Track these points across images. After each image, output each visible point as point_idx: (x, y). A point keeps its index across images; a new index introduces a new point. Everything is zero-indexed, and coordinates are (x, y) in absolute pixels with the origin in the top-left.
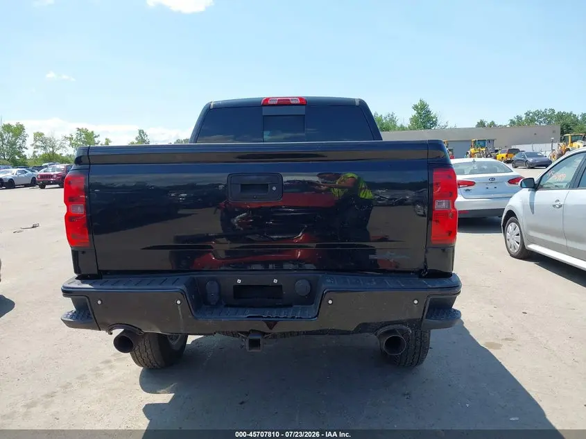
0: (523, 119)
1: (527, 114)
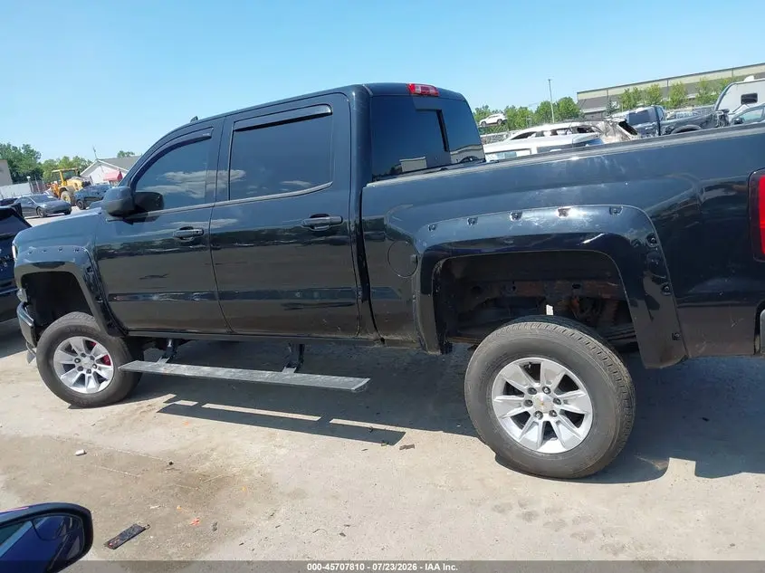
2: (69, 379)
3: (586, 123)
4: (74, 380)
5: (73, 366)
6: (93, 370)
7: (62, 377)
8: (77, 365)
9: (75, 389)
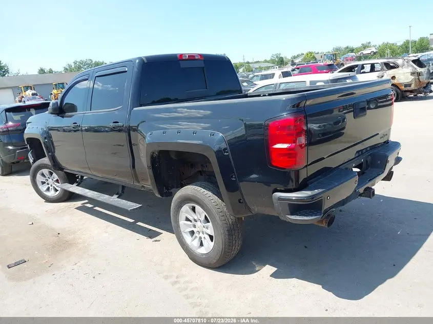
0: (73, 66)
1: (75, 63)
2: (43, 188)
3: (390, 60)
4: (45, 189)
5: (45, 183)
6: (53, 185)
7: (40, 187)
8: (46, 182)
9: (45, 193)
